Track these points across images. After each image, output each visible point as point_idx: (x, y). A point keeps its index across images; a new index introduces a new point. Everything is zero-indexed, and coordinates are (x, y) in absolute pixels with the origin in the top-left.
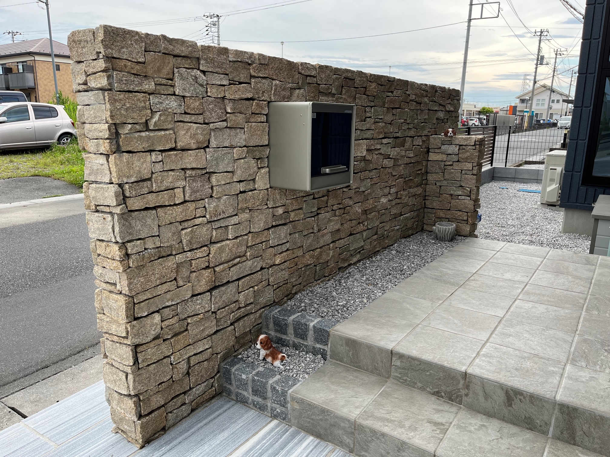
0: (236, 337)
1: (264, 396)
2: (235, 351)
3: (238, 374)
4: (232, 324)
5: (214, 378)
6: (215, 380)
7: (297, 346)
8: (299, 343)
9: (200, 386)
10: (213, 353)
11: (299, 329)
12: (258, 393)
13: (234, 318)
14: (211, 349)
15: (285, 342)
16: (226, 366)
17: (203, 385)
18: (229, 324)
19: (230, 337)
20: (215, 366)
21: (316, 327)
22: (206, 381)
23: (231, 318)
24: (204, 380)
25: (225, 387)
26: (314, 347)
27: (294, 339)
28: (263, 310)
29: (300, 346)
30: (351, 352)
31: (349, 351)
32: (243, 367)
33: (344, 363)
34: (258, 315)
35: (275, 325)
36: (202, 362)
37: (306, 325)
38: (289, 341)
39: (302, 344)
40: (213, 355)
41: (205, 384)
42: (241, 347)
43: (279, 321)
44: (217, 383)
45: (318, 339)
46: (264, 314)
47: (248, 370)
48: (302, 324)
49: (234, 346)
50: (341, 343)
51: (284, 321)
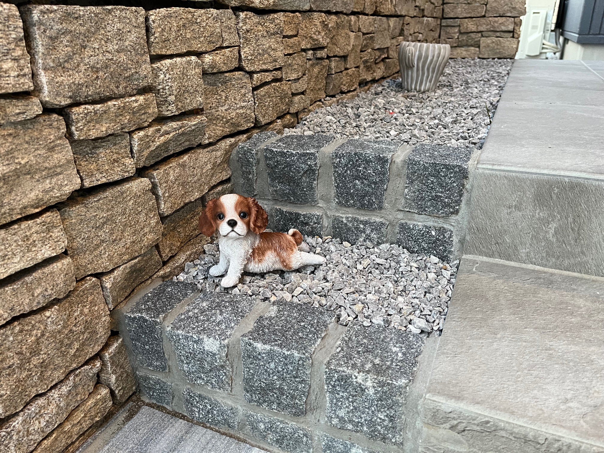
0: (163, 218)
1: (295, 406)
2: (165, 263)
3: (186, 338)
4: (141, 172)
5: (101, 358)
6: (104, 364)
7: (349, 229)
8: (355, 219)
9: (41, 401)
10: (82, 273)
11: (357, 178)
12: (272, 396)
13: (146, 153)
14: (67, 261)
15: (307, 224)
16: (138, 315)
17: (55, 394)
18: (132, 171)
19: (142, 217)
20: (99, 317)
21: (417, 163)
22: (67, 377)
23: (135, 148)
24: (58, 375)
25: (146, 379)
26: (404, 227)
27: (337, 210)
28: (233, 140)
29: (357, 228)
30: (553, 226)
31: (546, 222)
32: (202, 312)
33: (520, 261)
34: (219, 153)
35: (273, 180)
36: (33, 313)
37: (383, 161)
38: (319, 218)
39: (365, 223)
40: (81, 280)
41: (65, 389)
42: (181, 249)
43: (289, 165)
44: (114, 372)
45: (423, 199)
46: (234, 151)
47: (220, 318)
48: (368, 162)
49: (157, 247)
50: (513, 200)
51: (305, 162)
